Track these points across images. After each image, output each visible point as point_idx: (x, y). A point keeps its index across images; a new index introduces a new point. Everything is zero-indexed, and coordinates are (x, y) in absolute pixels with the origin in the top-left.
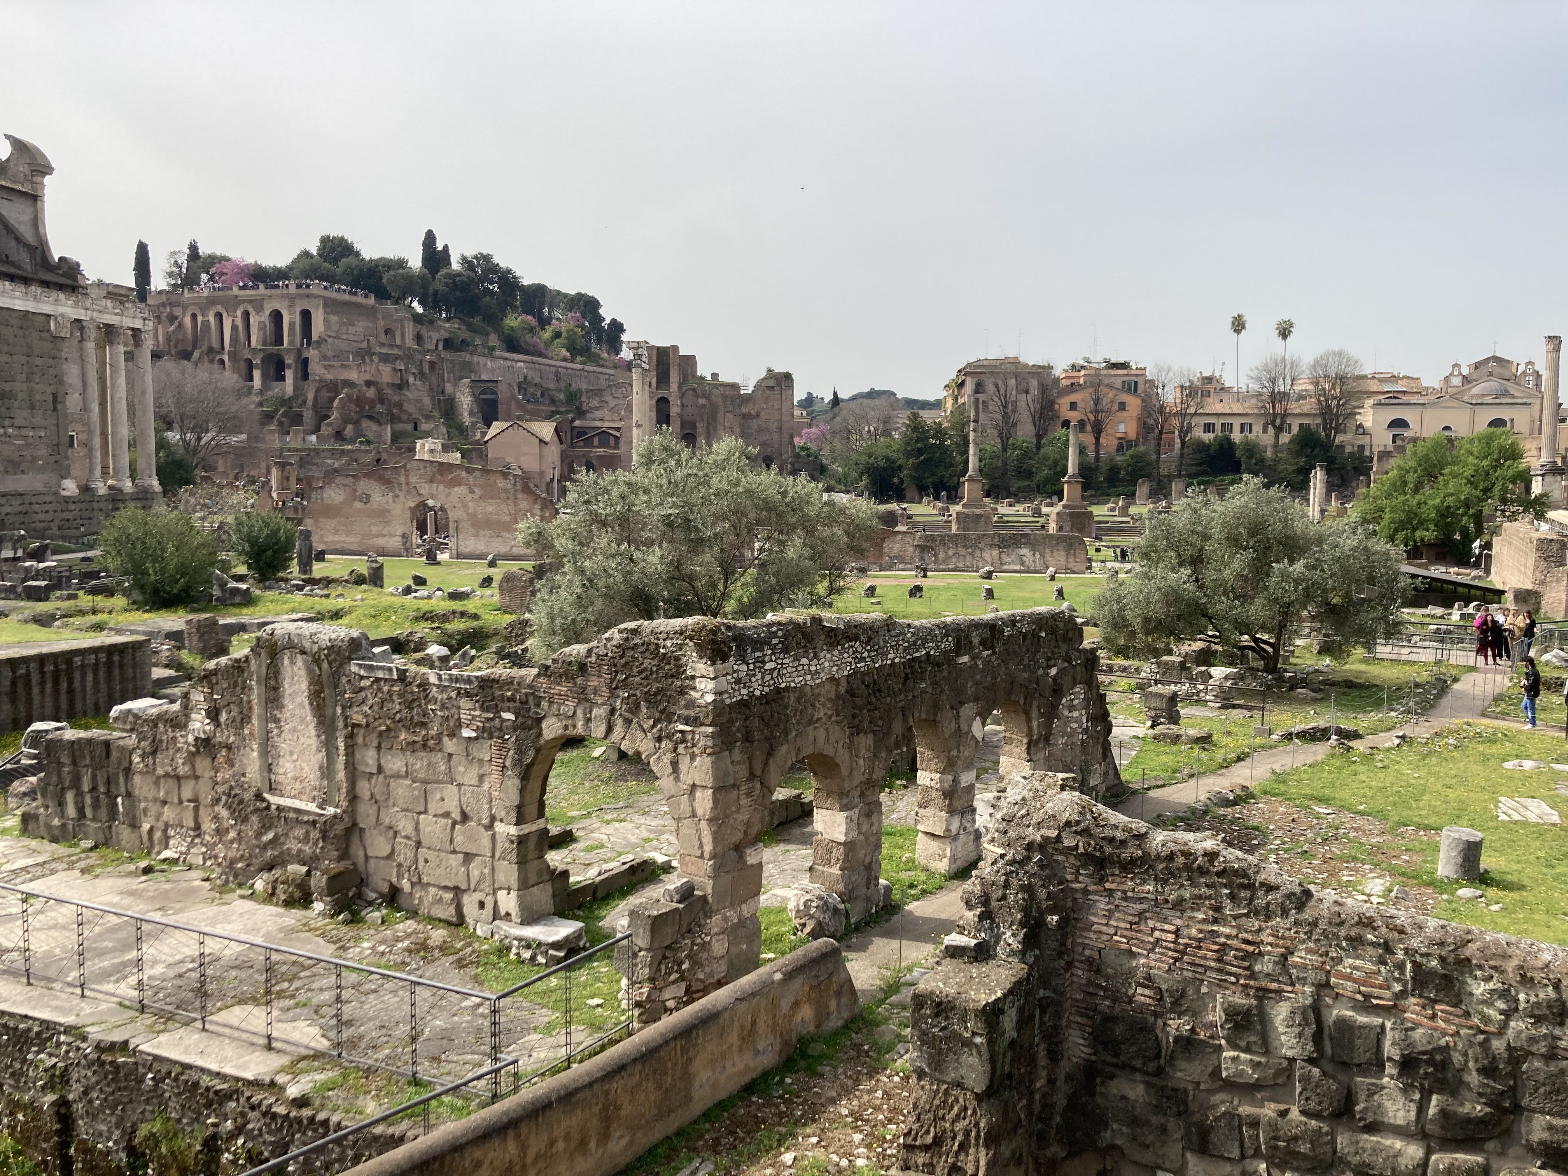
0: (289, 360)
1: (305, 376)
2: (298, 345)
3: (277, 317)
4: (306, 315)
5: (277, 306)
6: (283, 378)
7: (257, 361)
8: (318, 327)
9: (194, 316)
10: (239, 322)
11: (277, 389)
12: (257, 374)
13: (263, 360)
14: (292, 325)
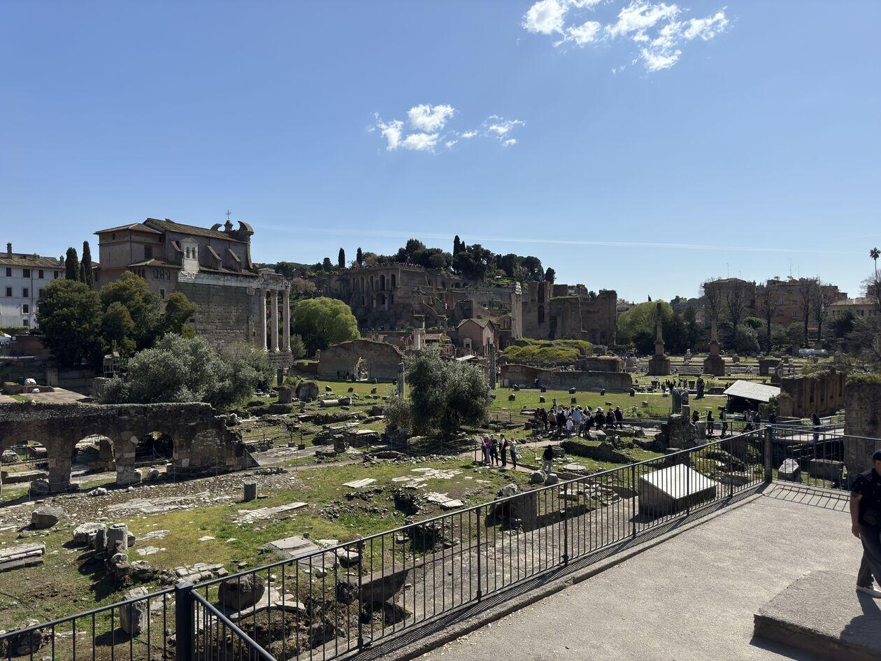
0: (386, 296)
1: (393, 302)
2: (390, 289)
3: (383, 278)
4: (393, 276)
5: (384, 273)
6: (384, 304)
7: (375, 296)
8: (398, 281)
9: (354, 279)
10: (369, 280)
11: (382, 306)
12: (375, 301)
13: (377, 296)
14: (388, 280)
